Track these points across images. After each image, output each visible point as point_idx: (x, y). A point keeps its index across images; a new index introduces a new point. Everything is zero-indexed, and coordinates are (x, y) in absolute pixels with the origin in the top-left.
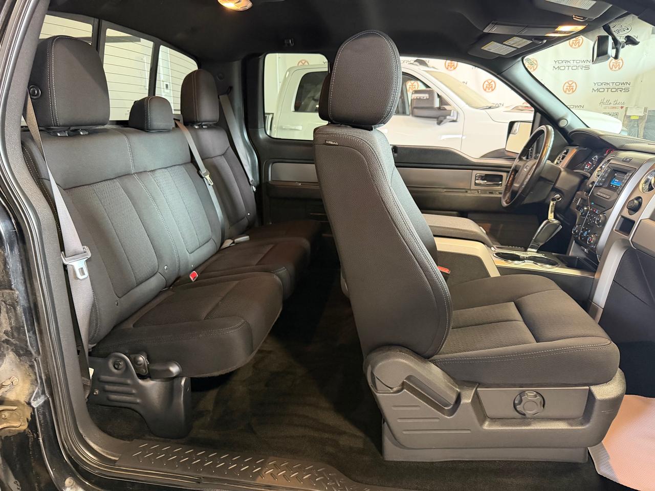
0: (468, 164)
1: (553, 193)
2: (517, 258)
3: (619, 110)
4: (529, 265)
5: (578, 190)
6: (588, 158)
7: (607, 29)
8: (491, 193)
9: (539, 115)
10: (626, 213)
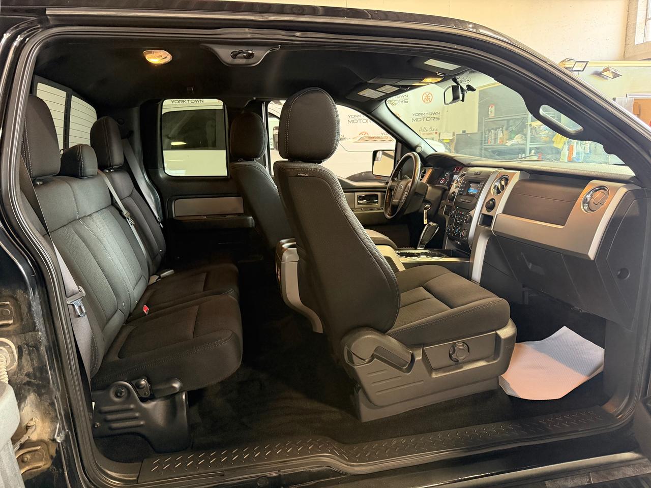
0: (353, 187)
1: (424, 203)
2: (412, 255)
3: (434, 136)
4: (423, 259)
5: (442, 200)
6: (441, 175)
7: (455, 80)
8: (372, 210)
9: (400, 144)
10: (485, 212)
